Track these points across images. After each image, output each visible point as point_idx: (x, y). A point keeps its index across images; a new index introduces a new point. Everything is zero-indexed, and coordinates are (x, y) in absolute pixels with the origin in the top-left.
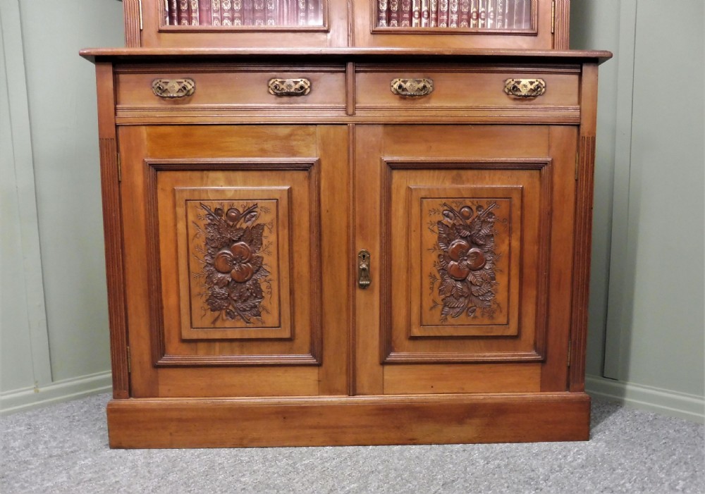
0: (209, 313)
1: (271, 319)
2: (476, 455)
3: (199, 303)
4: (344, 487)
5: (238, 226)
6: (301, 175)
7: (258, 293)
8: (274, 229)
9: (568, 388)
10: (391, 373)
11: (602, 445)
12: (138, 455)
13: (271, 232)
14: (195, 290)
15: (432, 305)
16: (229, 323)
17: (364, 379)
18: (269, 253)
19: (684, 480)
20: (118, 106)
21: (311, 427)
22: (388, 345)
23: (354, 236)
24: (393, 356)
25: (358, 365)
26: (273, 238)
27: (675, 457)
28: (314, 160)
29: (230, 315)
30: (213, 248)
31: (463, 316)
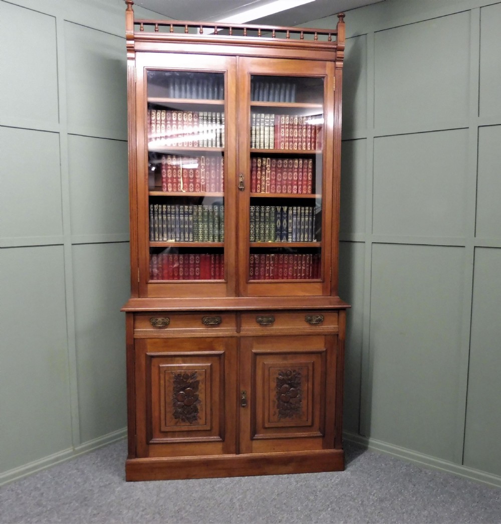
0: (174, 419)
1: (202, 421)
2: (293, 480)
3: (169, 415)
4: (236, 497)
5: (188, 382)
6: (216, 358)
7: (196, 410)
8: (204, 383)
9: (334, 448)
10: (255, 444)
11: (349, 473)
12: (140, 485)
13: (202, 384)
14: (168, 410)
15: (274, 413)
16: (183, 424)
17: (243, 446)
18: (202, 393)
19: (376, 490)
20: (135, 330)
21: (219, 469)
22: (254, 432)
23: (240, 385)
24: (257, 436)
25: (241, 441)
26: (203, 386)
27: (378, 479)
28: (222, 352)
29: (183, 420)
30: (176, 391)
31: (287, 418)
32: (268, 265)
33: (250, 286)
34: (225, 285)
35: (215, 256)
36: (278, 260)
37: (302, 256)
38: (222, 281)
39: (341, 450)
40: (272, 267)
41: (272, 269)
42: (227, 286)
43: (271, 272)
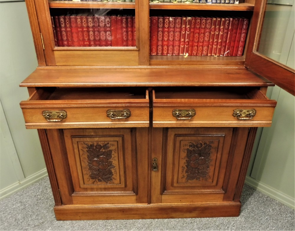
0: (91, 180)
1: (116, 181)
2: (195, 225)
3: (86, 177)
5: (101, 151)
6: (127, 131)
7: (111, 173)
8: (117, 152)
9: (233, 200)
10: (164, 197)
12: (68, 223)
13: (115, 153)
14: (84, 172)
15: (182, 176)
16: (99, 183)
17: (154, 198)
18: (115, 160)
21: (134, 214)
22: (164, 188)
23: (151, 154)
24: (166, 192)
25: (152, 194)
26: (116, 155)
29: (100, 180)
30: (90, 158)
31: (195, 180)
32: (184, 29)
34: (137, 53)
35: (127, 19)
36: (195, 23)
37: (221, 20)
38: (134, 48)
39: (238, 203)
40: (188, 31)
41: (188, 34)
42: (139, 54)
43: (186, 37)
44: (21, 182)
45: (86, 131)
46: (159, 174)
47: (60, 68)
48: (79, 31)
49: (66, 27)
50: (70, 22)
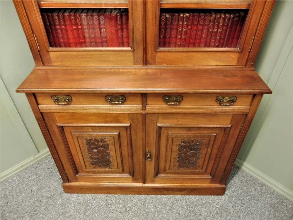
0: (92, 165)
1: (115, 167)
2: (184, 202)
3: (88, 163)
5: (99, 144)
6: (123, 129)
7: (109, 161)
8: (114, 145)
9: (220, 183)
10: (157, 180)
11: (227, 198)
13: (112, 146)
14: (86, 160)
15: (174, 165)
16: (100, 168)
18: (112, 151)
20: (39, 106)
21: (130, 191)
22: (157, 172)
23: (145, 147)
25: (147, 177)
26: (113, 147)
27: (249, 209)
28: (127, 125)
29: (100, 166)
30: (90, 150)
31: (185, 168)
32: (180, 26)
33: (158, 55)
34: (132, 53)
35: (121, 16)
36: (193, 20)
37: (221, 16)
38: (129, 48)
39: (224, 186)
40: (185, 28)
41: (185, 31)
42: (133, 54)
43: (183, 34)
44: (36, 157)
45: (84, 128)
46: (153, 163)
47: (56, 68)
48: (74, 29)
49: (60, 24)
50: (64, 20)
